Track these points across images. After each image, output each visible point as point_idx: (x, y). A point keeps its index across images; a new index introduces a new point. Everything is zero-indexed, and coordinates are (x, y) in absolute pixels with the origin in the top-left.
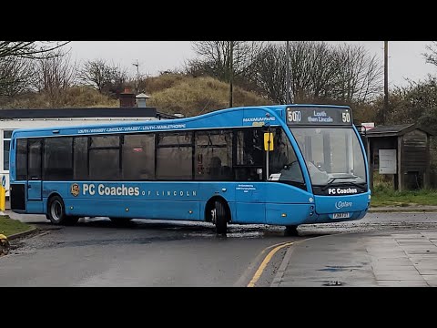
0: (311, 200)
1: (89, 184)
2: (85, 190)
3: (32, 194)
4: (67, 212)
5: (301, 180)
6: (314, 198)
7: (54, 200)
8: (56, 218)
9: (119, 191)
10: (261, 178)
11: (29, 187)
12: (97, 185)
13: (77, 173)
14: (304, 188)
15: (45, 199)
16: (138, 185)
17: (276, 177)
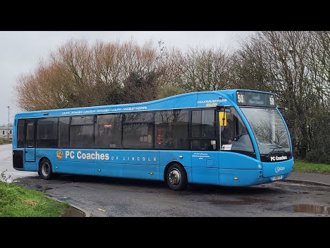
0: (260, 166)
1: (70, 151)
2: (67, 155)
3: (28, 157)
4: (53, 171)
5: (251, 150)
6: (262, 165)
7: (44, 162)
8: (45, 175)
9: (93, 156)
10: (214, 148)
11: (26, 152)
12: (76, 152)
13: (61, 143)
14: (255, 157)
15: (38, 161)
16: (108, 152)
17: (228, 147)
